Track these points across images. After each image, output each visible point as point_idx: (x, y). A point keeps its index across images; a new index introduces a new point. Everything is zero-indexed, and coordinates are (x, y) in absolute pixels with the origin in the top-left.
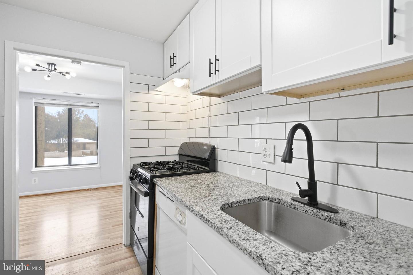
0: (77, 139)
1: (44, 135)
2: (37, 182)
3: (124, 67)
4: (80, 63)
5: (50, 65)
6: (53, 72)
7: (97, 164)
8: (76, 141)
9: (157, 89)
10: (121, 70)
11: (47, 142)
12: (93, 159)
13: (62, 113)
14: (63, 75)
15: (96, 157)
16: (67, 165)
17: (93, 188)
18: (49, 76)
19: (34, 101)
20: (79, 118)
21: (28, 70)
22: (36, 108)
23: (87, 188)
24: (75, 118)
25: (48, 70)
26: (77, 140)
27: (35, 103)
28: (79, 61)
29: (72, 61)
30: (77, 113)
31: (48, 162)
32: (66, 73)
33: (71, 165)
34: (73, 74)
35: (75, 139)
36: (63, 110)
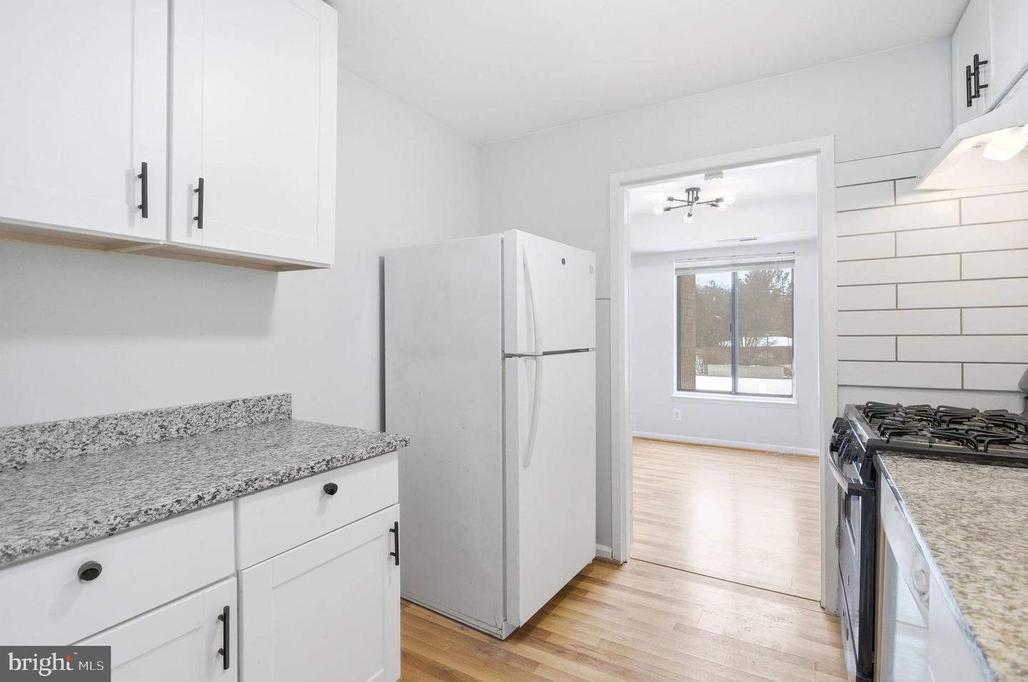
0: (775, 338)
1: (694, 329)
2: (680, 419)
3: (818, 152)
4: (720, 175)
5: (691, 192)
6: (695, 204)
7: (791, 396)
8: (772, 343)
9: (922, 187)
10: (811, 162)
11: (718, 344)
12: (784, 386)
13: (745, 282)
14: (713, 205)
15: (791, 381)
16: (730, 393)
17: (782, 452)
18: (690, 215)
19: (675, 265)
20: (779, 290)
21: (659, 210)
22: (679, 278)
23: (769, 450)
24: (771, 291)
25: (687, 204)
26: (776, 341)
27: (676, 269)
28: (719, 171)
29: (706, 176)
30: (774, 280)
31: (702, 382)
32: (717, 201)
33: (737, 394)
34: (729, 199)
35: (769, 338)
36: (748, 276)
